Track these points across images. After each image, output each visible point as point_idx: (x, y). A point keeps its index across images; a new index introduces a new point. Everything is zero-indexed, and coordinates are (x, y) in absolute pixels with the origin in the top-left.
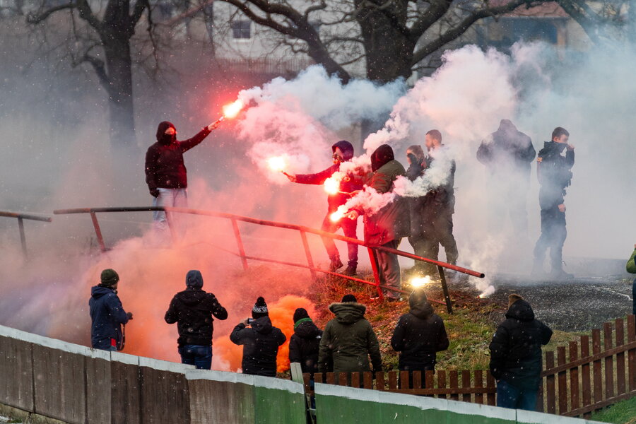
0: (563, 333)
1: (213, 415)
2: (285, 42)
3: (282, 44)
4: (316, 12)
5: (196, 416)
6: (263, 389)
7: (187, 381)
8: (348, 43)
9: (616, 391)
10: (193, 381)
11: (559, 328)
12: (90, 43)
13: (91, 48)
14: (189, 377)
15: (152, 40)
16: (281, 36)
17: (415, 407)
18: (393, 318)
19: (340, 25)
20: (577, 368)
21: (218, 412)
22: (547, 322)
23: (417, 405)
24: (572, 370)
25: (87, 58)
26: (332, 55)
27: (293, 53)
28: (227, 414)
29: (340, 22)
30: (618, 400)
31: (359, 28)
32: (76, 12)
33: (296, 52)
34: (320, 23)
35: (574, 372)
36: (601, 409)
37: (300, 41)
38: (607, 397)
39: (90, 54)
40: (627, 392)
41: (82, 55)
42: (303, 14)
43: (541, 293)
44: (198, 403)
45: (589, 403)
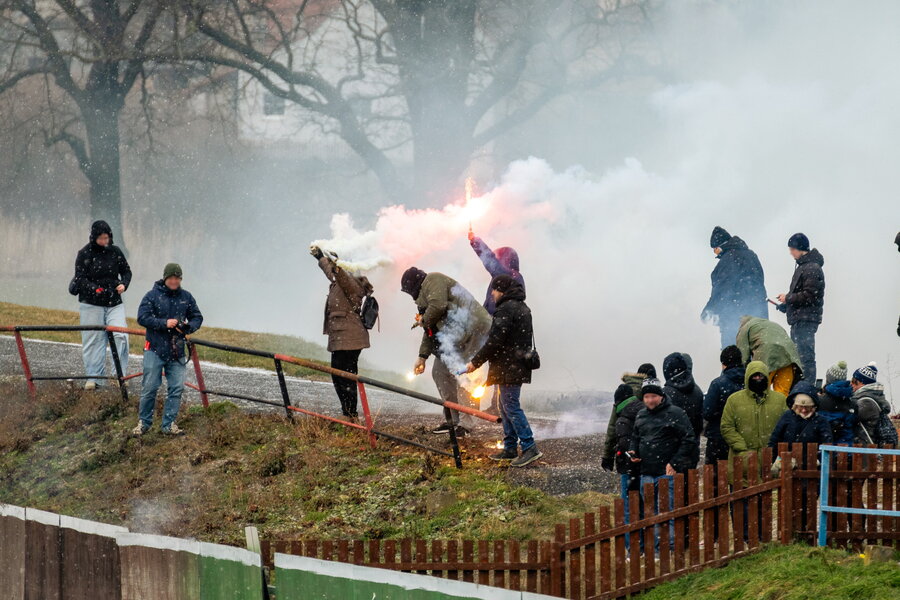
0: (600, 495)
1: (150, 591)
2: (313, 120)
3: (309, 123)
4: (352, 83)
5: (129, 591)
6: (211, 560)
7: (118, 547)
8: (391, 124)
9: (657, 571)
10: (126, 548)
11: (595, 489)
12: (69, 118)
13: (69, 123)
14: (121, 542)
15: (147, 116)
16: (308, 113)
17: (397, 587)
18: (387, 472)
19: (382, 100)
20: (608, 541)
21: (156, 587)
22: (580, 479)
23: (401, 584)
24: (602, 542)
25: (64, 136)
26: (371, 138)
27: (322, 135)
28: (167, 589)
29: (383, 96)
30: (660, 581)
31: (404, 103)
32: (52, 78)
33: (327, 133)
34: (358, 98)
35: (605, 545)
36: (639, 592)
37: (333, 120)
38: (647, 578)
39: (69, 130)
40: (672, 572)
41: (57, 131)
42: (335, 86)
43: (575, 444)
44: (131, 575)
45: (624, 585)
